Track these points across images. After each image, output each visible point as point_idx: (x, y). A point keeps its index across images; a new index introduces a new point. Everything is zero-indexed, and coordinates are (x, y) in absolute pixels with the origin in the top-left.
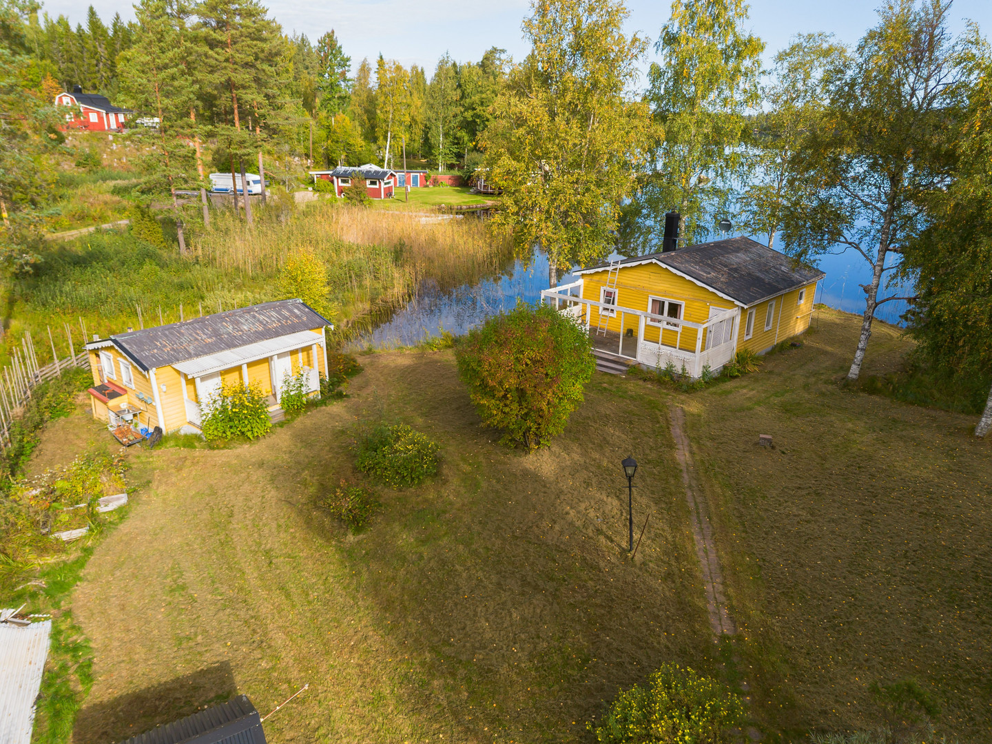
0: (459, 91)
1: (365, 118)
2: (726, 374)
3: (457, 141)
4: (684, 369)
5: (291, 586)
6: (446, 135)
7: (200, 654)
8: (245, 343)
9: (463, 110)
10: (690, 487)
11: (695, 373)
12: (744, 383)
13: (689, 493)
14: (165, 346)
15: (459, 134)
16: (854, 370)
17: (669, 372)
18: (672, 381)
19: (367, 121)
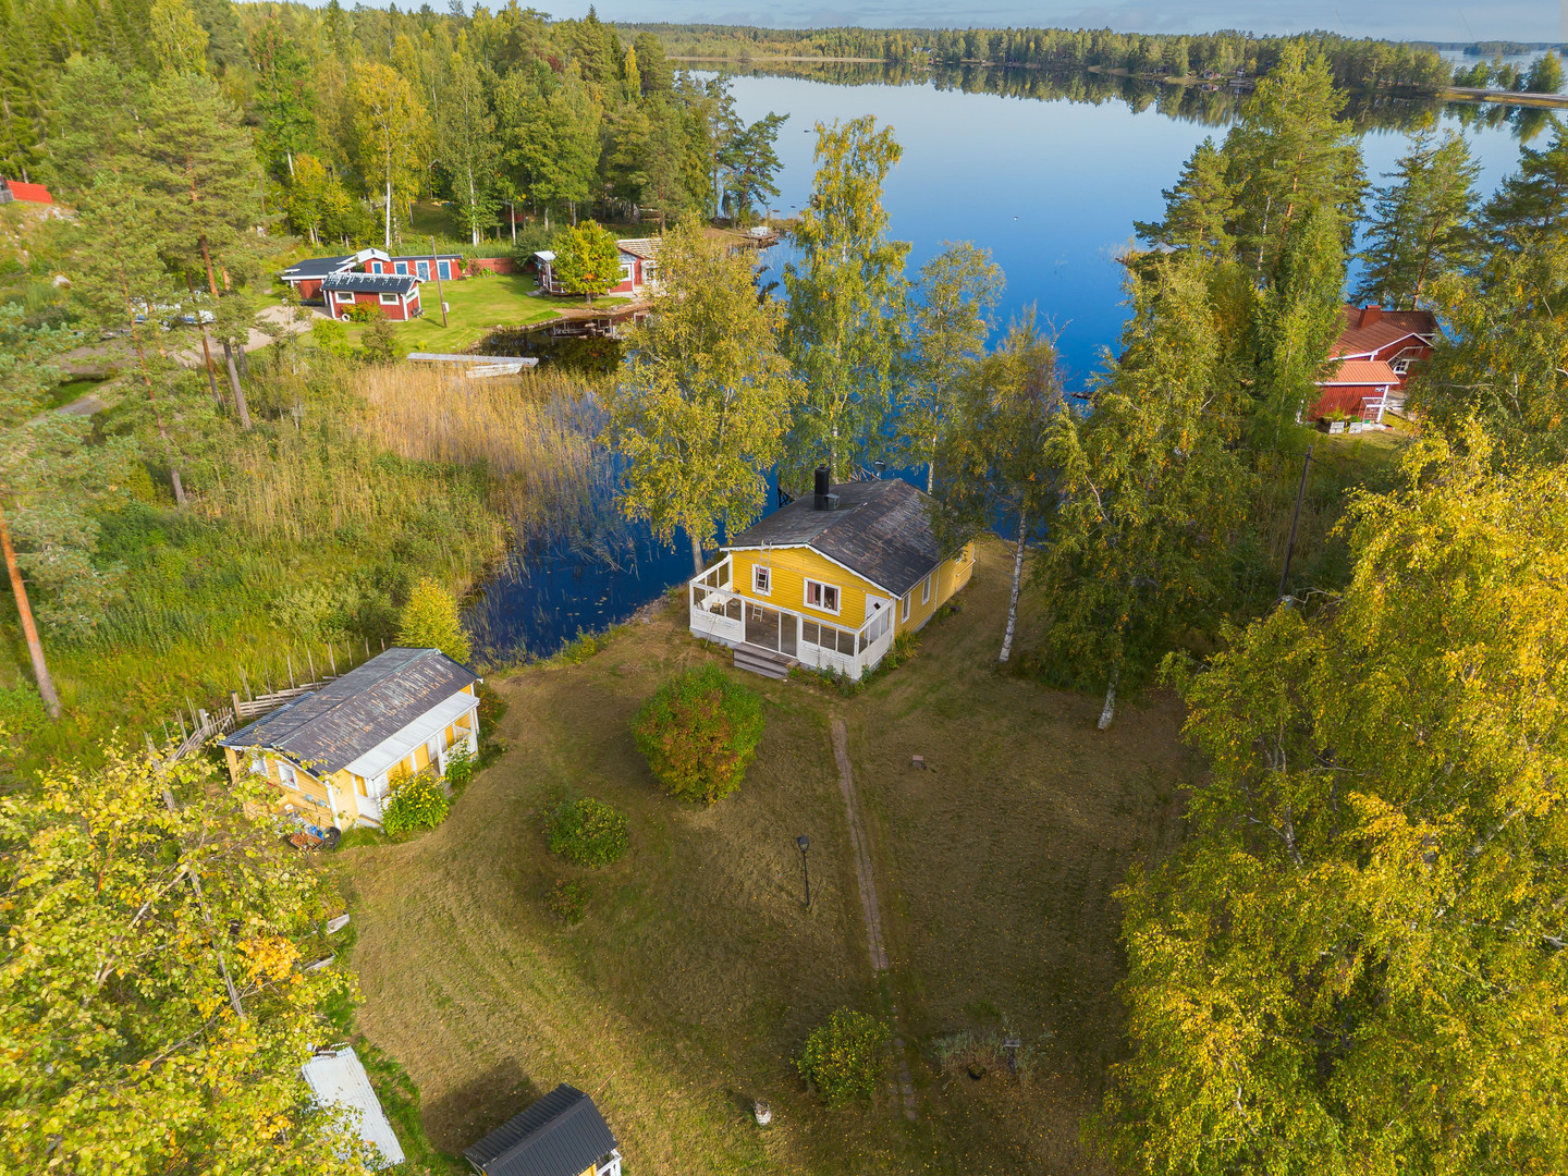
0: (493, 117)
1: (345, 155)
2: (885, 667)
3: (496, 194)
4: (844, 672)
5: (538, 983)
6: (479, 184)
7: (492, 1053)
8: (405, 723)
9: (502, 147)
10: (854, 823)
11: (856, 675)
12: (903, 676)
13: (853, 831)
14: (329, 746)
15: (499, 185)
16: (1005, 653)
17: (830, 672)
18: (834, 683)
19: (347, 159)
